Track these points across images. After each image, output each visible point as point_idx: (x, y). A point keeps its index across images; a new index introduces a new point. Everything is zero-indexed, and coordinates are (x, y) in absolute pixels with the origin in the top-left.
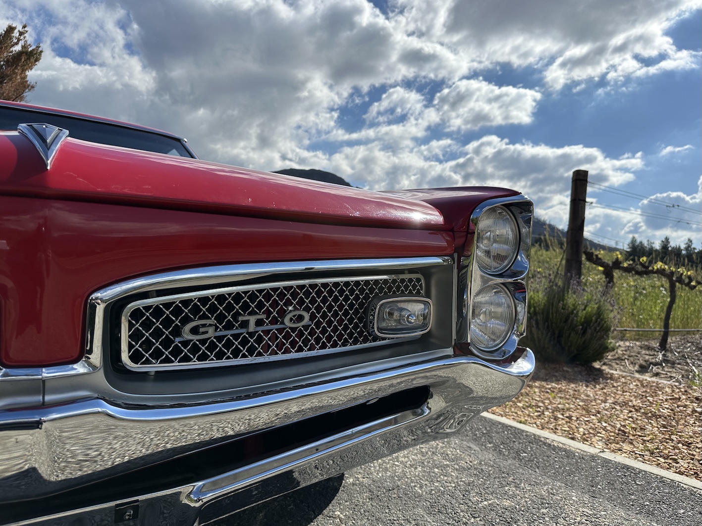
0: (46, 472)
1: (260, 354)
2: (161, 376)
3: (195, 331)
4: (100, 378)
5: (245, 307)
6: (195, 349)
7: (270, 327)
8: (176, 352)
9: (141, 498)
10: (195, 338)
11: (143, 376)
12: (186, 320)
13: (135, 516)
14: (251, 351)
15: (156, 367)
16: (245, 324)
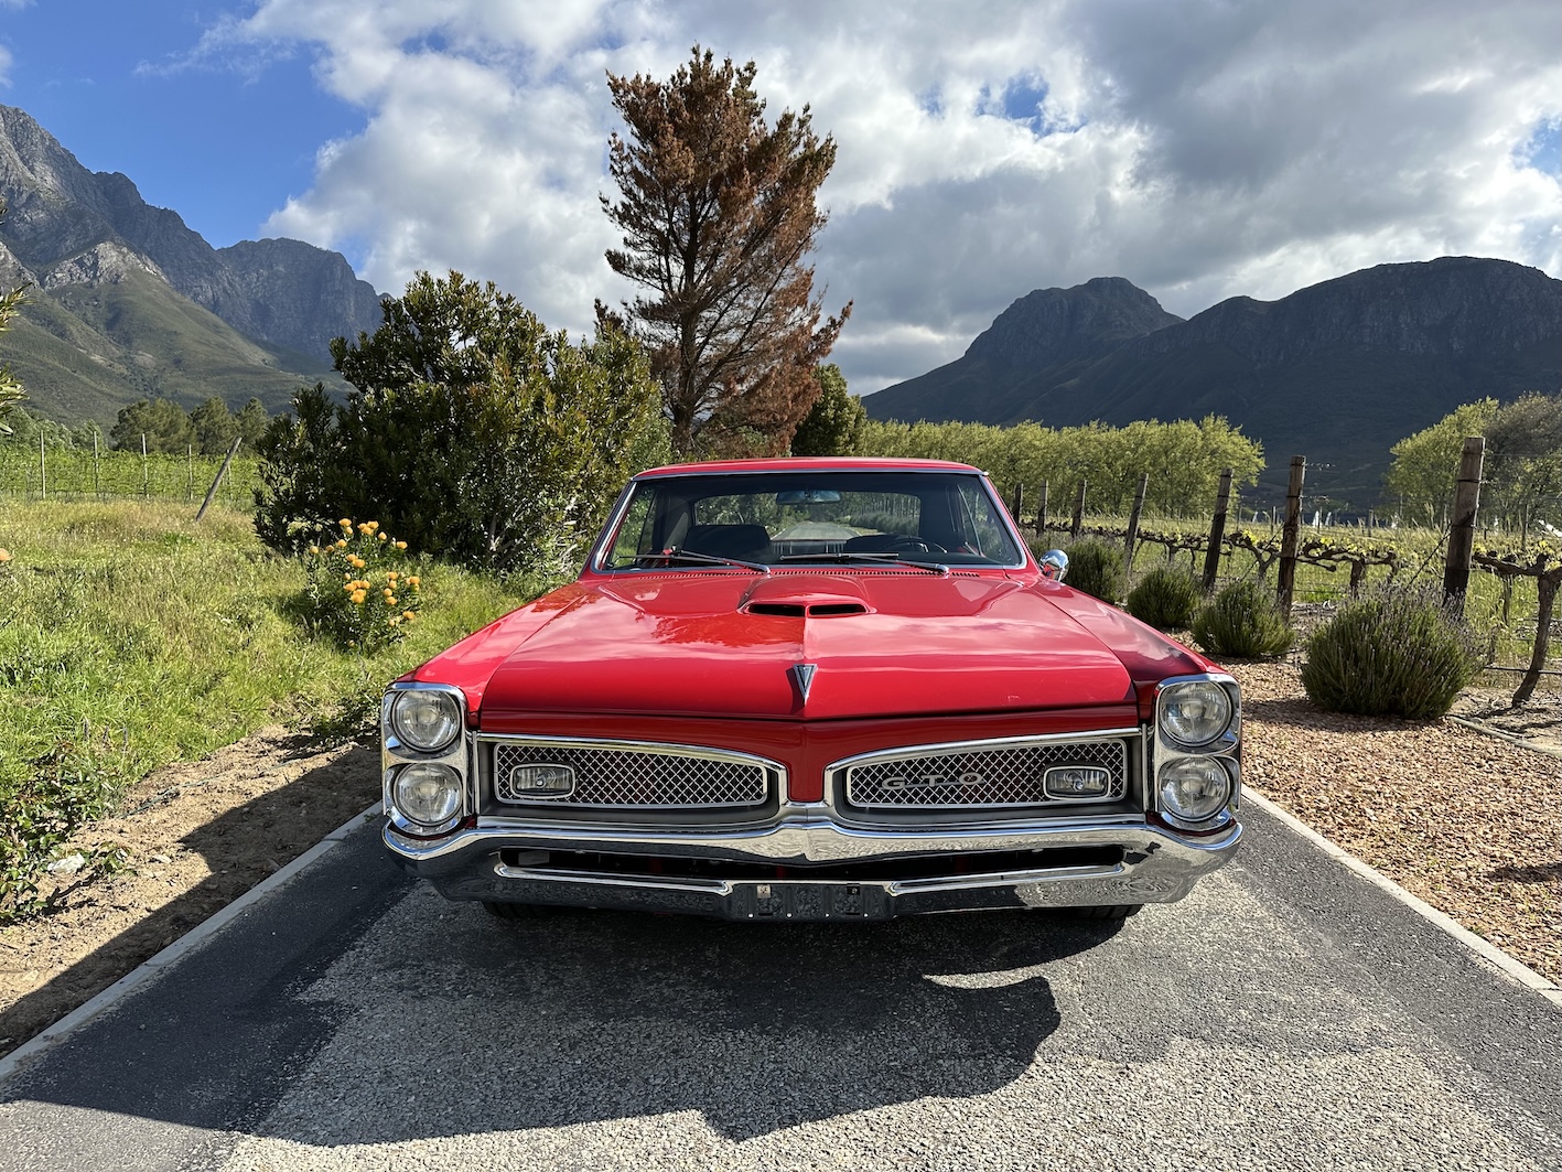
0: (810, 857)
1: (941, 802)
2: (873, 811)
3: (890, 784)
4: (833, 810)
5: (928, 768)
6: (892, 795)
7: (949, 783)
8: (880, 796)
9: (862, 883)
10: (892, 789)
11: (862, 810)
12: (885, 777)
13: (858, 893)
14: (934, 799)
15: (869, 805)
16: (927, 781)
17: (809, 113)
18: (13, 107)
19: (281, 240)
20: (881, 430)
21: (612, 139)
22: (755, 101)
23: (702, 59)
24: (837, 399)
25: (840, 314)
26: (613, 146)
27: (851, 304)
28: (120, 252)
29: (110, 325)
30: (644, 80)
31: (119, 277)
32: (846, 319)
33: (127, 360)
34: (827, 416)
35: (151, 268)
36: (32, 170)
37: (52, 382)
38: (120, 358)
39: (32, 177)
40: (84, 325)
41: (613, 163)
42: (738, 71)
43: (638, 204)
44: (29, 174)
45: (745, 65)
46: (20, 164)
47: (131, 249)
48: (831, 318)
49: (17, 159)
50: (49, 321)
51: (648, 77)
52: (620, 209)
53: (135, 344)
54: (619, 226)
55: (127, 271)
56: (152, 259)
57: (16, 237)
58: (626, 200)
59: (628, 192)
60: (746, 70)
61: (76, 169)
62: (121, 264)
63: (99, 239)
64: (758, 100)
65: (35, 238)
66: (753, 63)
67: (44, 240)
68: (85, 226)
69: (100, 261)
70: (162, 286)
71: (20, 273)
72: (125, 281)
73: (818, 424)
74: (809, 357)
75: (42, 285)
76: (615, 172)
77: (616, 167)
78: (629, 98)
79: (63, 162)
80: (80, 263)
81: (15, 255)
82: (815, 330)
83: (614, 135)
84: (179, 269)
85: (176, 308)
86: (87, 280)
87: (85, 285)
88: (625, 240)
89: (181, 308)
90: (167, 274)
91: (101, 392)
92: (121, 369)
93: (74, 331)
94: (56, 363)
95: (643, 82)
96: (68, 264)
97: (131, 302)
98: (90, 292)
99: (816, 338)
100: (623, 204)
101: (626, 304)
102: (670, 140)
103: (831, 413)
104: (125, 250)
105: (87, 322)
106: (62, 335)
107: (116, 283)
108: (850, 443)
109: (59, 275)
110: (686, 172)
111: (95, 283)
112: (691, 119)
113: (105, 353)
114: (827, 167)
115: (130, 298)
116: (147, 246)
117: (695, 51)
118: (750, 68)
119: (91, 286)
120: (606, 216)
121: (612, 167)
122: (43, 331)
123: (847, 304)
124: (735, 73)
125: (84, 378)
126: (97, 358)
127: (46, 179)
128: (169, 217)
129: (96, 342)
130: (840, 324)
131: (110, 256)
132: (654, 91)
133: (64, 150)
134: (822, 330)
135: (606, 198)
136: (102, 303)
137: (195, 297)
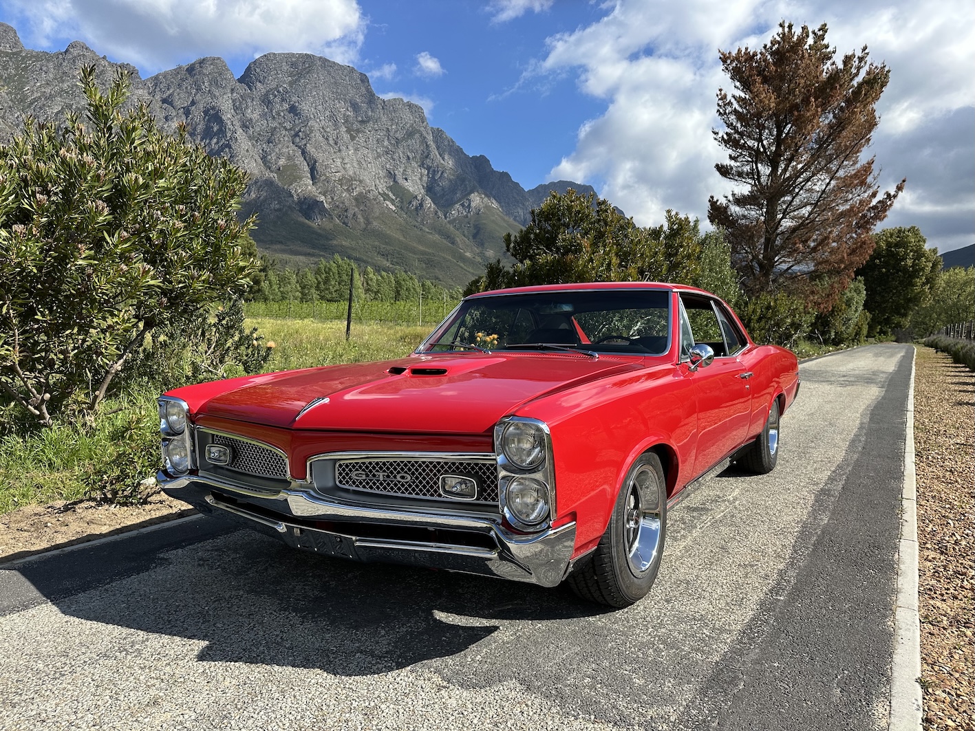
5: (381, 468)
7: (392, 479)
13: (341, 541)
16: (379, 476)
17: (866, 51)
18: (437, 127)
19: (560, 182)
20: (963, 273)
21: (719, 93)
22: (828, 50)
23: (786, 30)
24: (915, 252)
25: (895, 189)
26: (720, 97)
27: (904, 181)
28: (481, 198)
29: (475, 236)
30: (743, 51)
31: (480, 211)
32: (900, 193)
33: (482, 255)
34: (906, 265)
35: (495, 205)
36: (443, 159)
37: (448, 267)
38: (478, 254)
39: (443, 162)
40: (463, 237)
41: (719, 108)
42: (814, 32)
43: (737, 132)
44: (442, 161)
45: (819, 27)
46: (438, 156)
47: (486, 195)
48: (887, 192)
49: (437, 154)
50: (448, 237)
51: (747, 49)
52: (725, 137)
53: (485, 246)
54: (724, 147)
55: (484, 207)
56: (495, 200)
57: (435, 194)
58: (729, 130)
59: (729, 125)
60: (819, 30)
61: (463, 156)
62: (481, 204)
63: (472, 192)
64: (830, 49)
65: (443, 194)
66: (825, 25)
67: (447, 194)
68: (465, 186)
69: (472, 203)
70: (500, 213)
71: (436, 213)
72: (482, 213)
73: (898, 271)
74: (867, 222)
75: (446, 218)
76: (720, 114)
77: (721, 111)
78: (734, 65)
79: (457, 152)
80: (463, 205)
81: (435, 203)
82: (874, 202)
83: (721, 90)
84: (508, 204)
85: (506, 225)
86: (465, 213)
87: (464, 217)
88: (730, 156)
89: (508, 225)
90: (501, 207)
91: (469, 272)
92: (478, 259)
93: (459, 241)
94: (450, 258)
95: (742, 53)
96: (457, 206)
97: (485, 224)
98: (466, 220)
99: (874, 208)
100: (727, 133)
101: (726, 197)
102: (759, 86)
103: (909, 262)
104: (483, 196)
105: (464, 236)
106: (453, 243)
107: (478, 214)
108: (927, 283)
109: (453, 212)
110: (769, 106)
111: (469, 214)
112: (776, 70)
113: (472, 252)
114: (882, 86)
115: (484, 221)
116: (493, 193)
117: (781, 25)
118: (824, 28)
119: (467, 217)
120: (716, 142)
121: (718, 111)
122: (445, 241)
123: (901, 182)
124: (811, 34)
125: (462, 265)
126: (468, 254)
127: (449, 163)
128: (505, 175)
129: (467, 246)
130: (895, 196)
131: (476, 200)
132: (750, 57)
133: (458, 146)
134: (879, 202)
135: (716, 131)
136: (472, 225)
137: (515, 220)
